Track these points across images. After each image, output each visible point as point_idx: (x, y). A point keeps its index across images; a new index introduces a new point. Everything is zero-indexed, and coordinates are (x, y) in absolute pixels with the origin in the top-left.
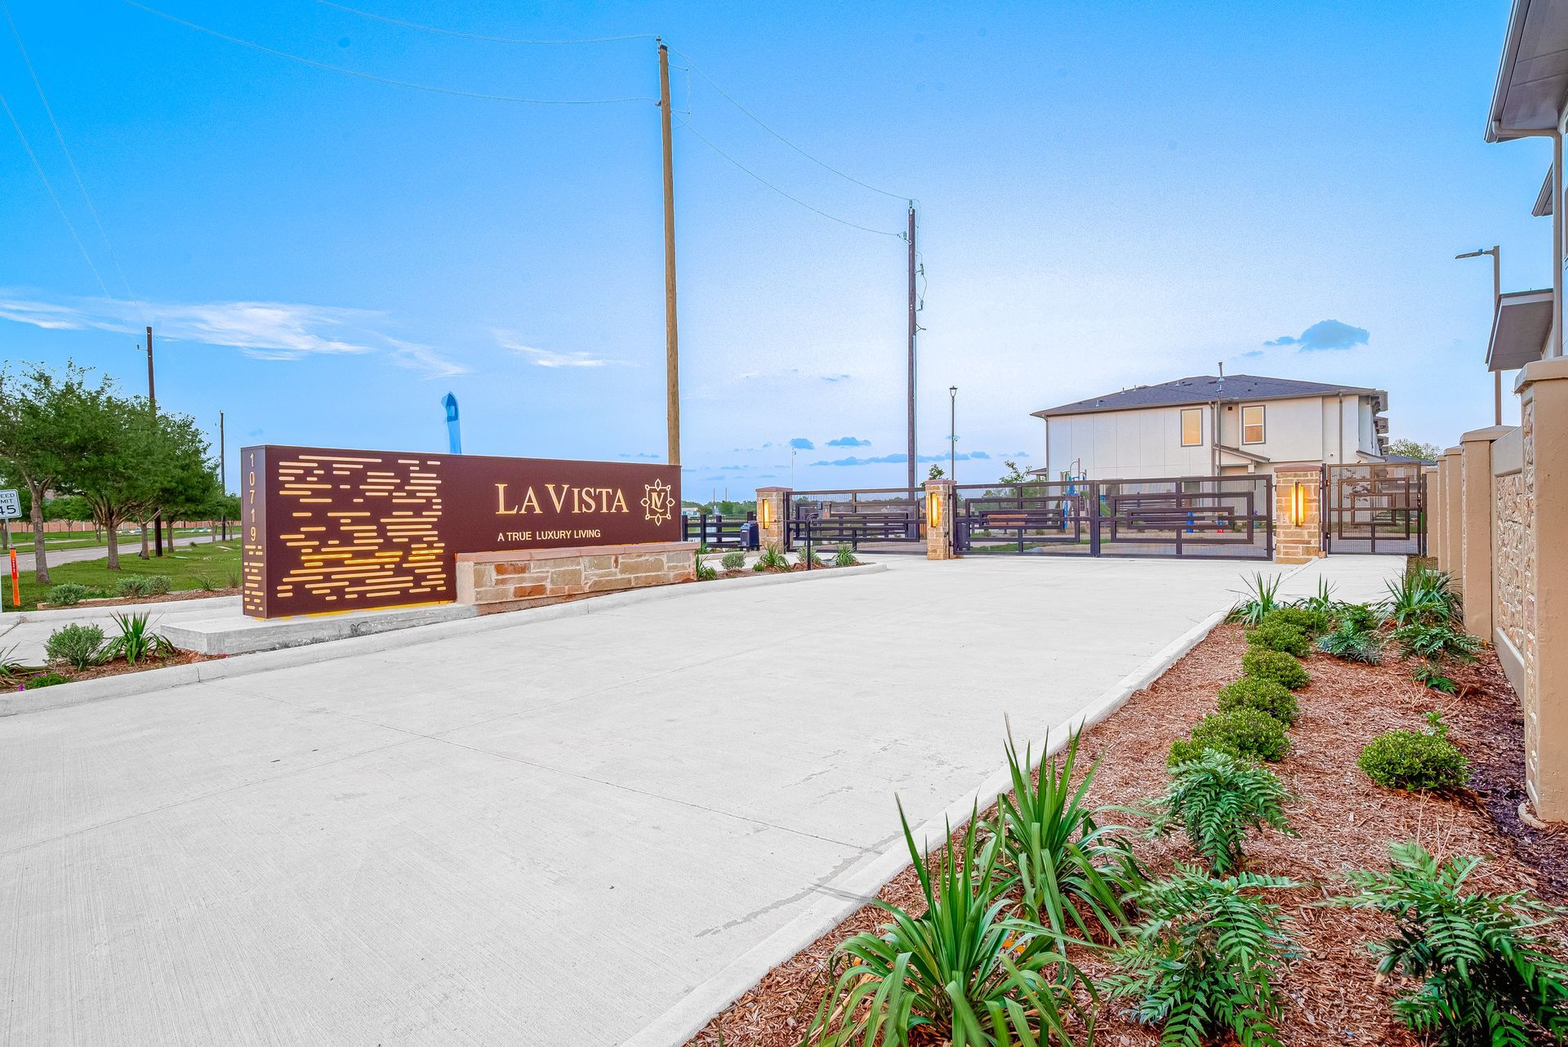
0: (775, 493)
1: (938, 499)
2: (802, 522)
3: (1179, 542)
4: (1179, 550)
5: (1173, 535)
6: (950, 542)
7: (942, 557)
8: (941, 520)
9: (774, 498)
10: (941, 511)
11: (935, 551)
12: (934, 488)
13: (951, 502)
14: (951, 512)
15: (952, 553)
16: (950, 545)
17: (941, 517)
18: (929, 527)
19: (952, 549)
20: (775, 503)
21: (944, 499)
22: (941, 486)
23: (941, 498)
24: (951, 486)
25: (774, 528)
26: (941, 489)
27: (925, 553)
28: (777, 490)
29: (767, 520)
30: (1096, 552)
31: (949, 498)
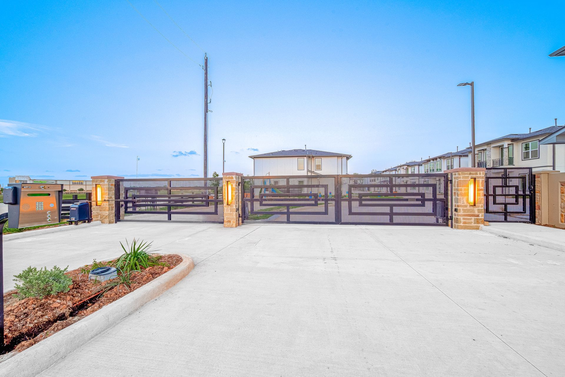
0: (107, 180)
1: (232, 185)
2: (130, 202)
3: (391, 214)
4: (391, 219)
5: (387, 210)
6: (239, 215)
7: (234, 225)
8: (234, 200)
9: (106, 183)
10: (234, 194)
11: (229, 222)
12: (229, 178)
13: (240, 187)
14: (240, 195)
15: (240, 221)
16: (239, 217)
17: (234, 198)
18: (225, 204)
19: (240, 219)
20: (106, 187)
21: (236, 186)
22: (234, 176)
23: (234, 186)
24: (240, 177)
25: (106, 204)
26: (234, 179)
27: (222, 223)
28: (109, 178)
29: (99, 199)
30: (338, 221)
31: (239, 185)
